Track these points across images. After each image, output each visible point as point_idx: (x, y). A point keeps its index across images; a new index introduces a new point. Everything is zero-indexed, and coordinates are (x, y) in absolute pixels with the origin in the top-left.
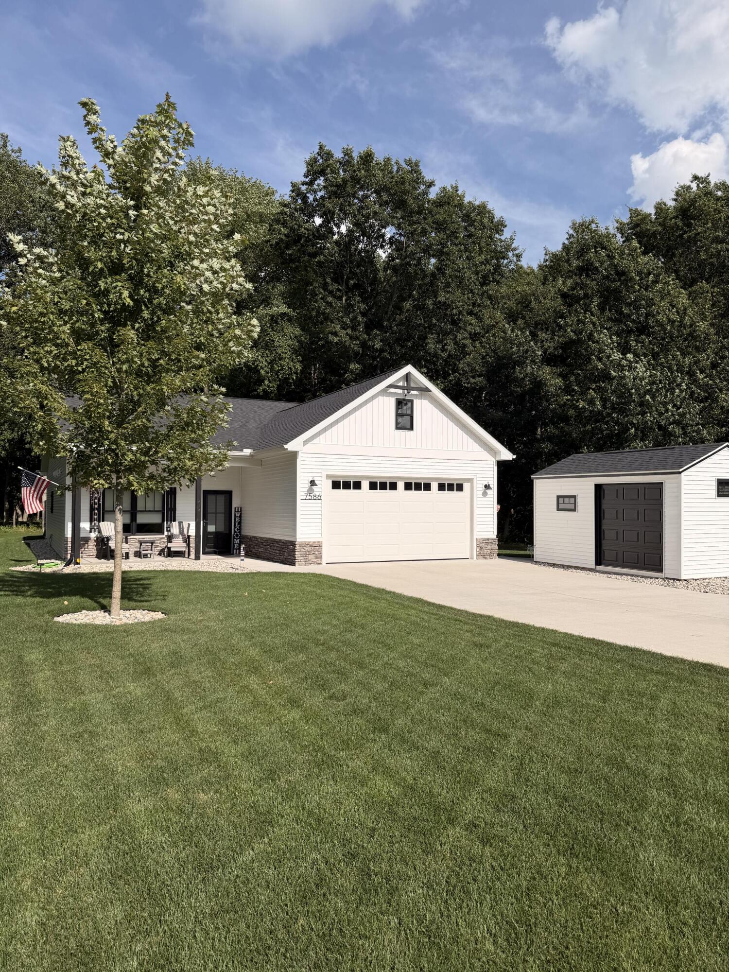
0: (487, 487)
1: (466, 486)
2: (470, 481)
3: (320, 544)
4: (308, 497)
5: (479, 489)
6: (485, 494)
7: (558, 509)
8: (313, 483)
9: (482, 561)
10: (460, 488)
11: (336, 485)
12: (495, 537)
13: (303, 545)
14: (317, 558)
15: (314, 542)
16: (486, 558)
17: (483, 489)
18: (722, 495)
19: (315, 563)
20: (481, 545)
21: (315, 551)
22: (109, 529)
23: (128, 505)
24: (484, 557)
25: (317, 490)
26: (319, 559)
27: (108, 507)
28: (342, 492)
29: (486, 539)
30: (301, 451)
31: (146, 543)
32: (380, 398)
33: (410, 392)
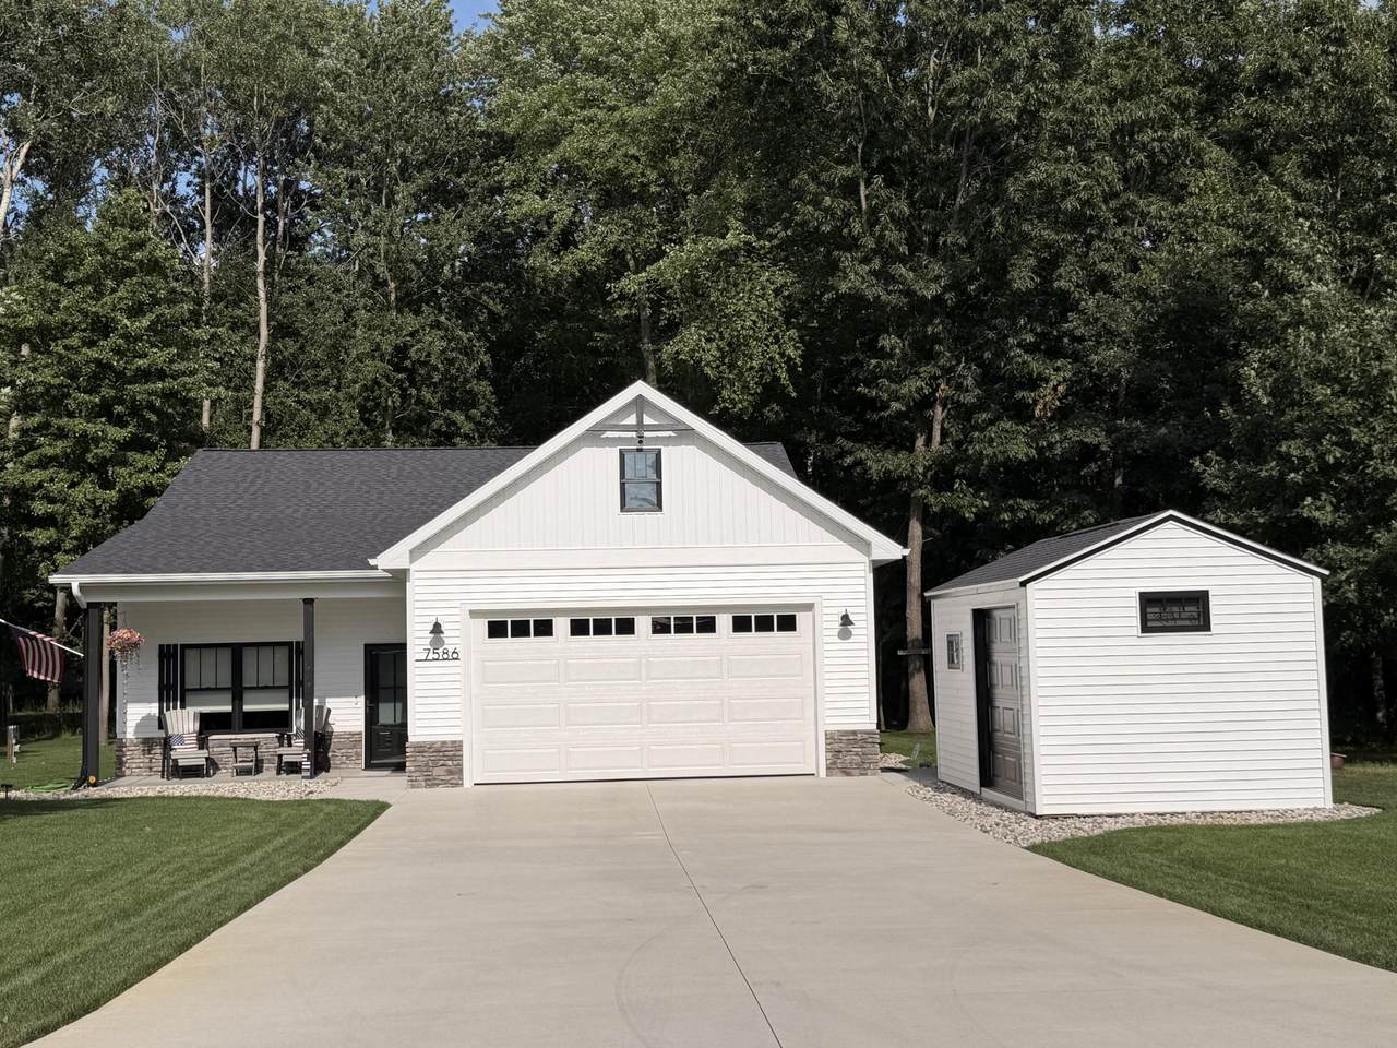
0: (846, 620)
1: (802, 619)
2: (809, 607)
3: (457, 747)
4: (431, 656)
5: (830, 624)
6: (843, 635)
8: (437, 629)
9: (841, 781)
10: (788, 623)
11: (496, 630)
12: (874, 727)
13: (421, 748)
14: (450, 772)
15: (444, 743)
16: (848, 774)
17: (837, 624)
18: (1146, 628)
19: (446, 783)
20: (836, 746)
21: (446, 760)
22: (183, 721)
23: (226, 679)
24: (846, 772)
25: (451, 639)
26: (455, 775)
27: (191, 682)
28: (509, 643)
29: (854, 733)
30: (413, 567)
31: (242, 745)
32: (586, 453)
33: (646, 434)
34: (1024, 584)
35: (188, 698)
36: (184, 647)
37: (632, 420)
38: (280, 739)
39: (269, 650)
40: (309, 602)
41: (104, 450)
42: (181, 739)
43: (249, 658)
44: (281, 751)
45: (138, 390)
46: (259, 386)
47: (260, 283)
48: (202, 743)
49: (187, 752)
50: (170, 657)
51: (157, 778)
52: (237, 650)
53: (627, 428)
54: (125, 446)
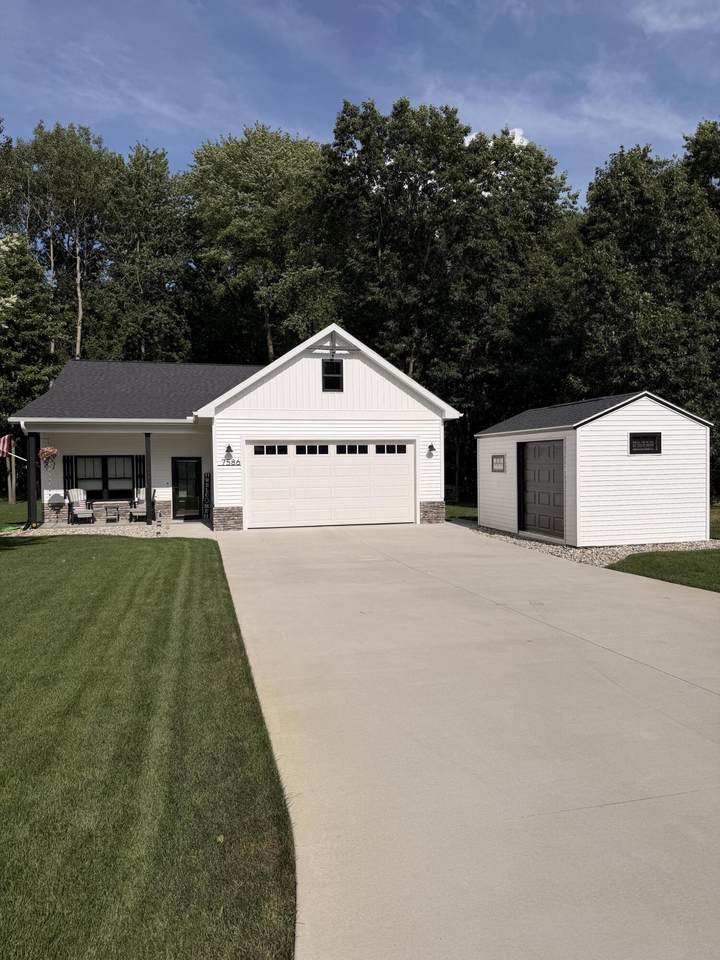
0: (431, 448)
1: (409, 448)
2: (412, 442)
3: (240, 510)
4: (225, 464)
5: (423, 450)
6: (430, 455)
7: (493, 470)
8: (229, 449)
9: (427, 526)
10: (402, 449)
11: (259, 451)
12: (443, 500)
13: (221, 510)
14: (236, 523)
15: (233, 508)
16: (431, 522)
17: (427, 450)
18: (632, 451)
19: (234, 528)
20: (426, 509)
21: (234, 516)
22: (78, 495)
23: (99, 473)
24: (430, 522)
25: (235, 456)
26: (239, 524)
27: (81, 474)
28: (265, 458)
29: (434, 503)
30: (216, 417)
31: (111, 508)
32: (304, 360)
33: (337, 352)
34: (575, 428)
35: (79, 483)
36: (76, 457)
37: (328, 344)
38: (131, 504)
39: (121, 460)
40: (148, 435)
41: (11, 362)
42: (78, 504)
43: (111, 463)
44: (131, 510)
45: (27, 334)
46: (79, 338)
47: (79, 289)
48: (89, 506)
49: (81, 511)
50: (68, 461)
51: (65, 524)
52: (104, 459)
53: (326, 348)
54: (20, 361)
